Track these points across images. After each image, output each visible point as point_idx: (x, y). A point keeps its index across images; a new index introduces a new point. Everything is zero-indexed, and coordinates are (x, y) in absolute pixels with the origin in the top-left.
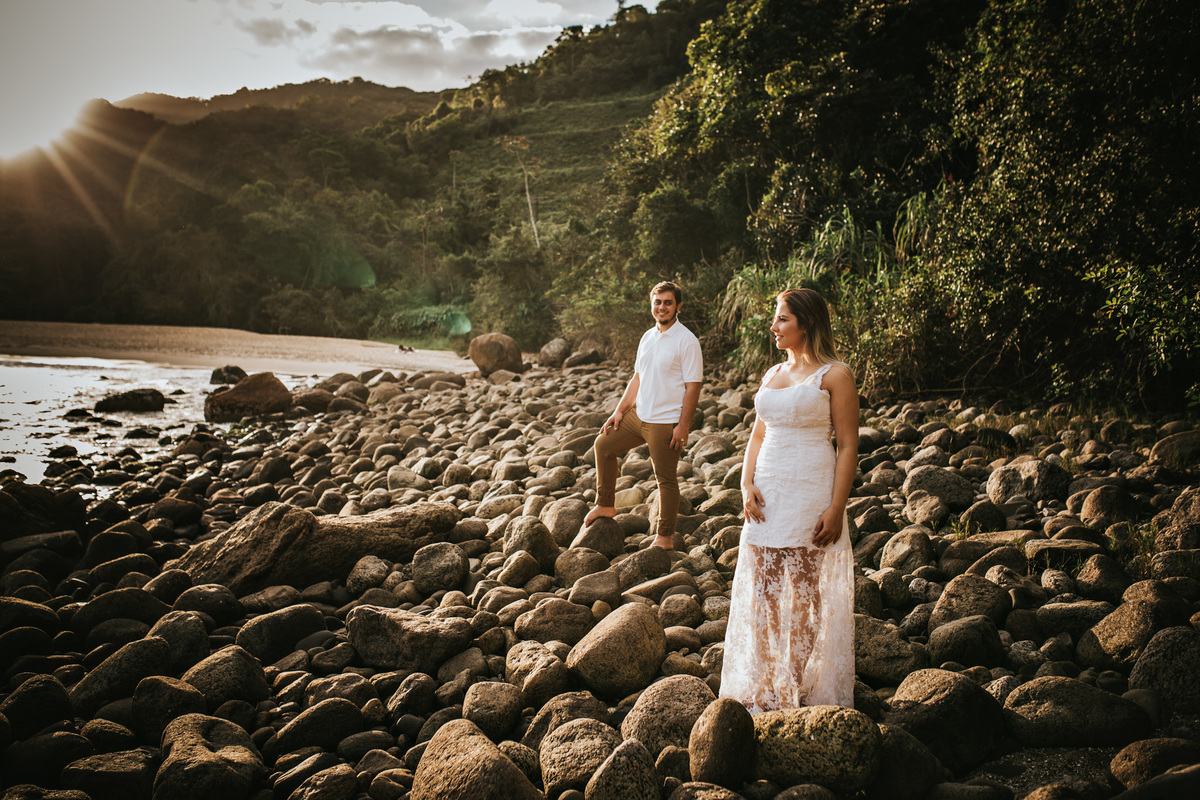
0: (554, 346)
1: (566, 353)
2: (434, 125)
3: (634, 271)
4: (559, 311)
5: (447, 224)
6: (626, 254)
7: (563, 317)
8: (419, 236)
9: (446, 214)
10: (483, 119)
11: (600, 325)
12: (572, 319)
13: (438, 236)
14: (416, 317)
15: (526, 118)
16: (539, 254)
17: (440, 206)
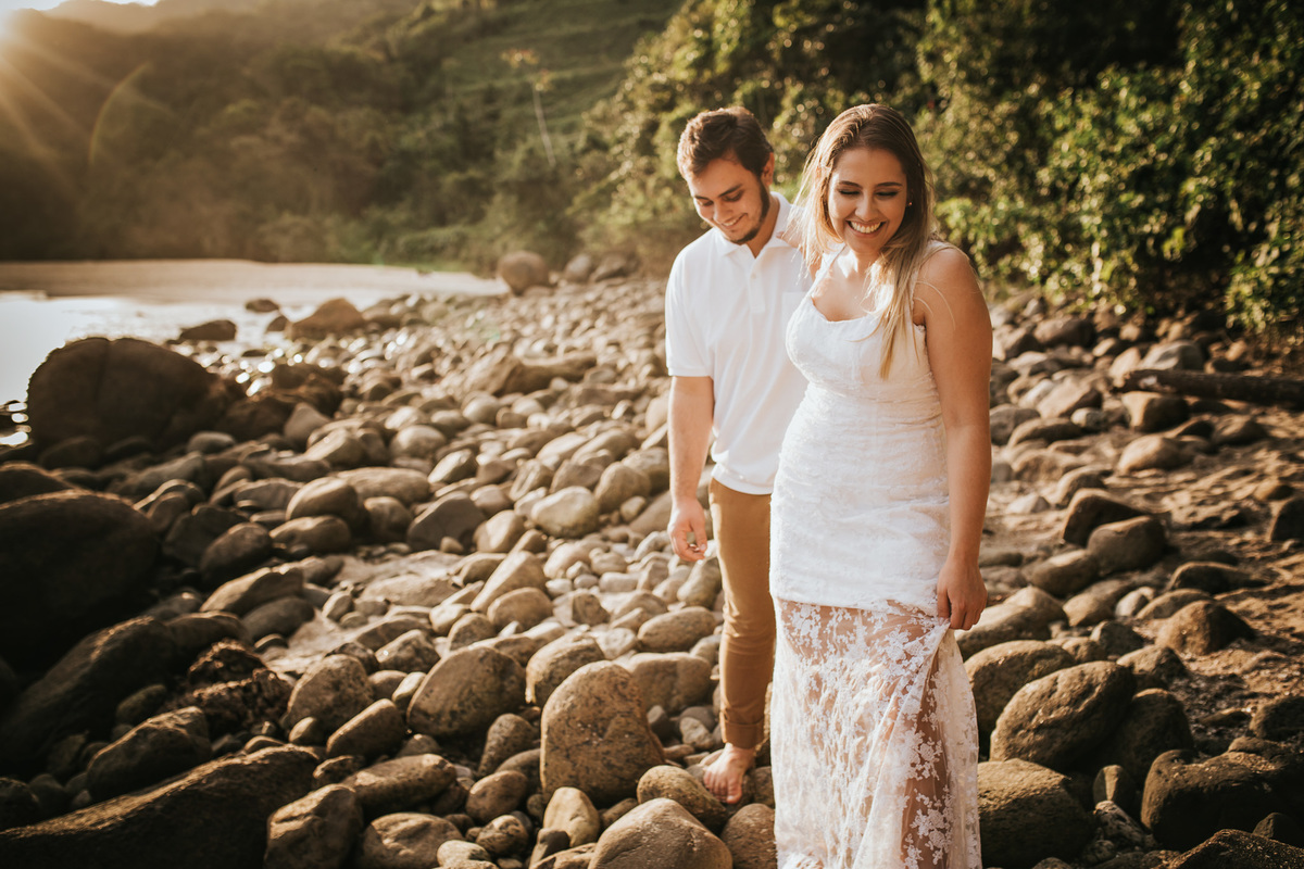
0: (579, 264)
1: (592, 269)
2: (419, 30)
3: (658, 189)
4: (581, 227)
5: (448, 141)
6: (650, 171)
7: (586, 234)
8: (420, 155)
9: (446, 128)
10: (471, 22)
11: (628, 241)
12: (597, 237)
13: (438, 154)
14: (423, 241)
15: (518, 18)
16: (555, 172)
17: (437, 121)
